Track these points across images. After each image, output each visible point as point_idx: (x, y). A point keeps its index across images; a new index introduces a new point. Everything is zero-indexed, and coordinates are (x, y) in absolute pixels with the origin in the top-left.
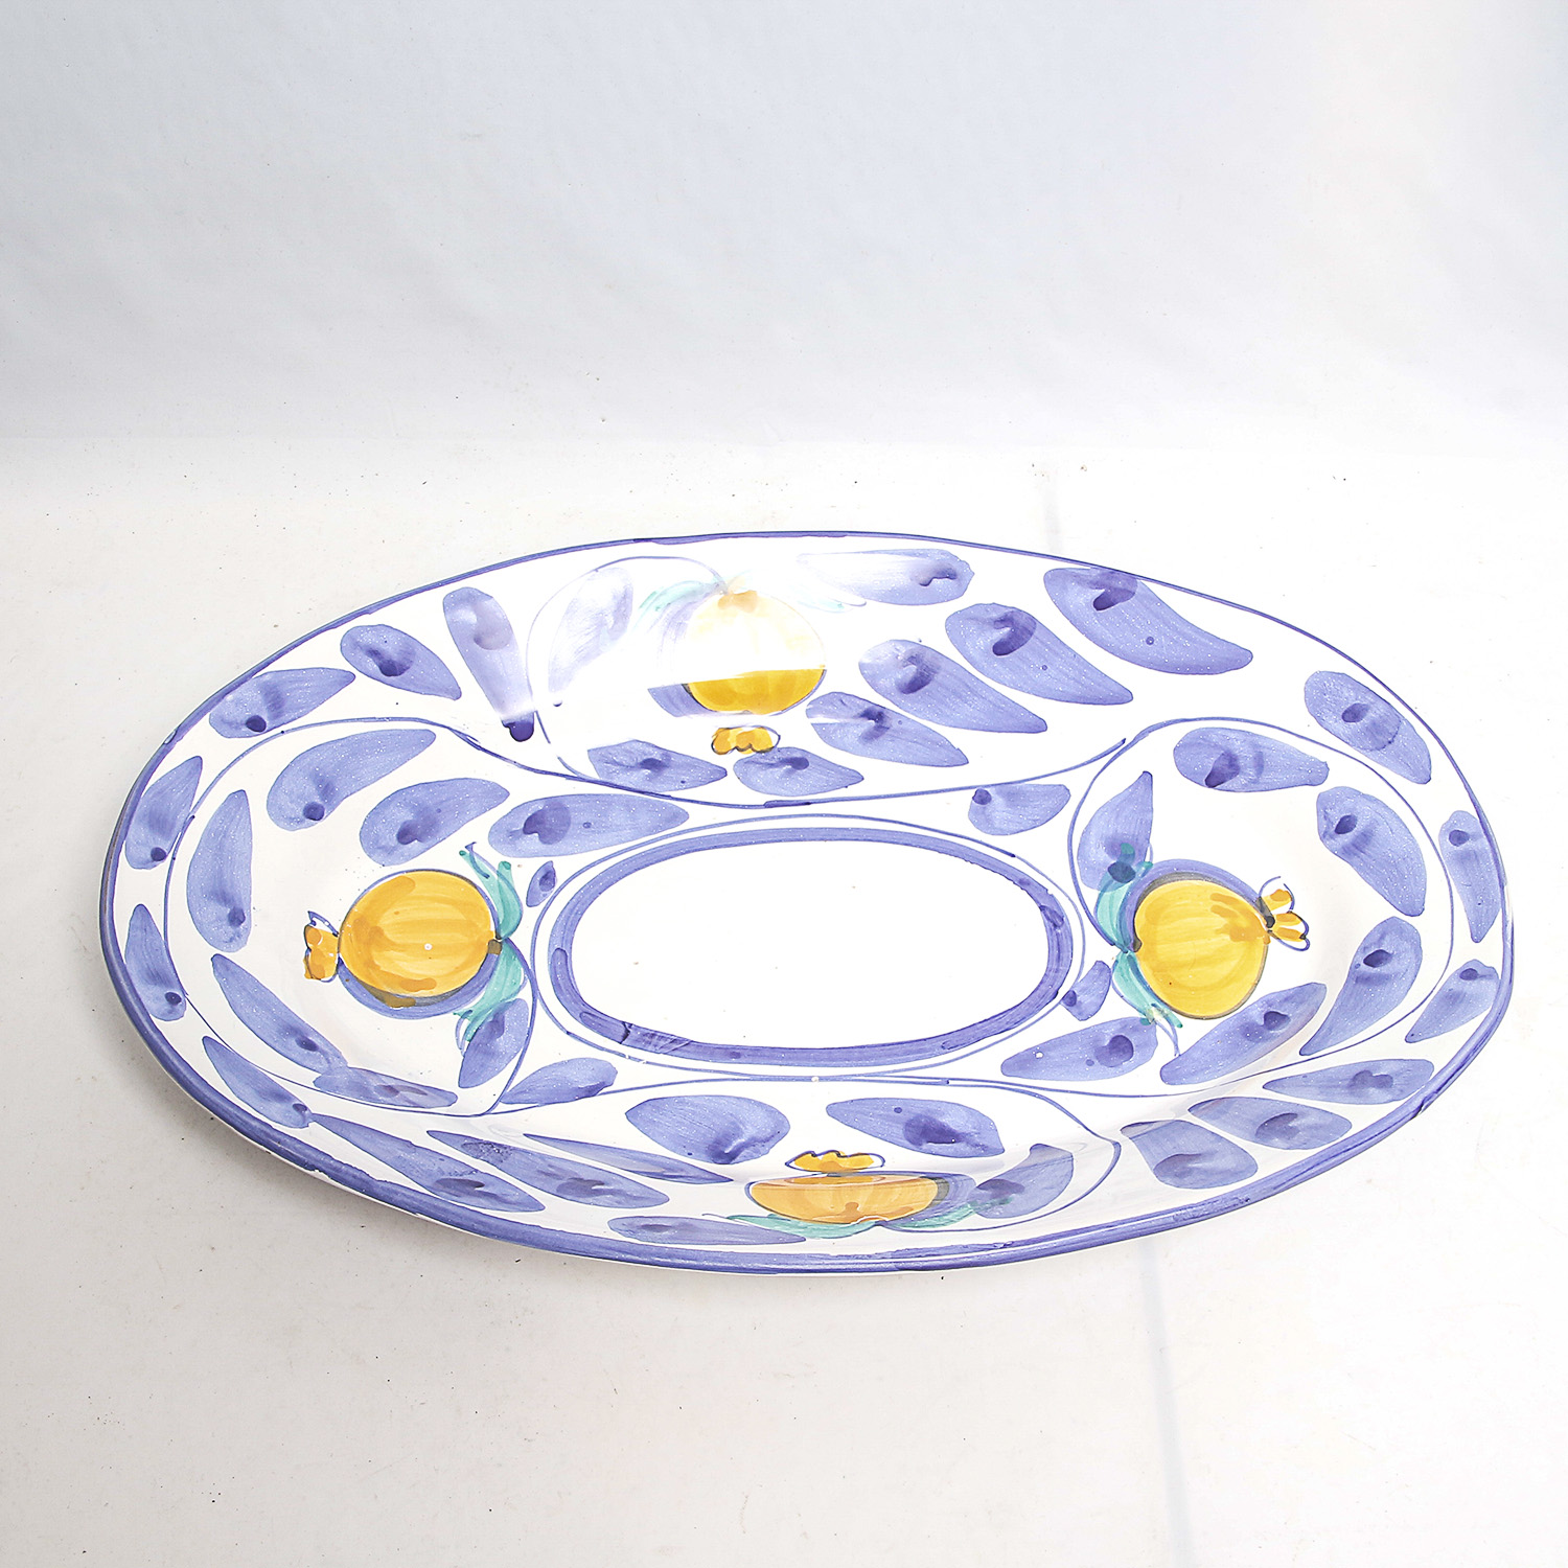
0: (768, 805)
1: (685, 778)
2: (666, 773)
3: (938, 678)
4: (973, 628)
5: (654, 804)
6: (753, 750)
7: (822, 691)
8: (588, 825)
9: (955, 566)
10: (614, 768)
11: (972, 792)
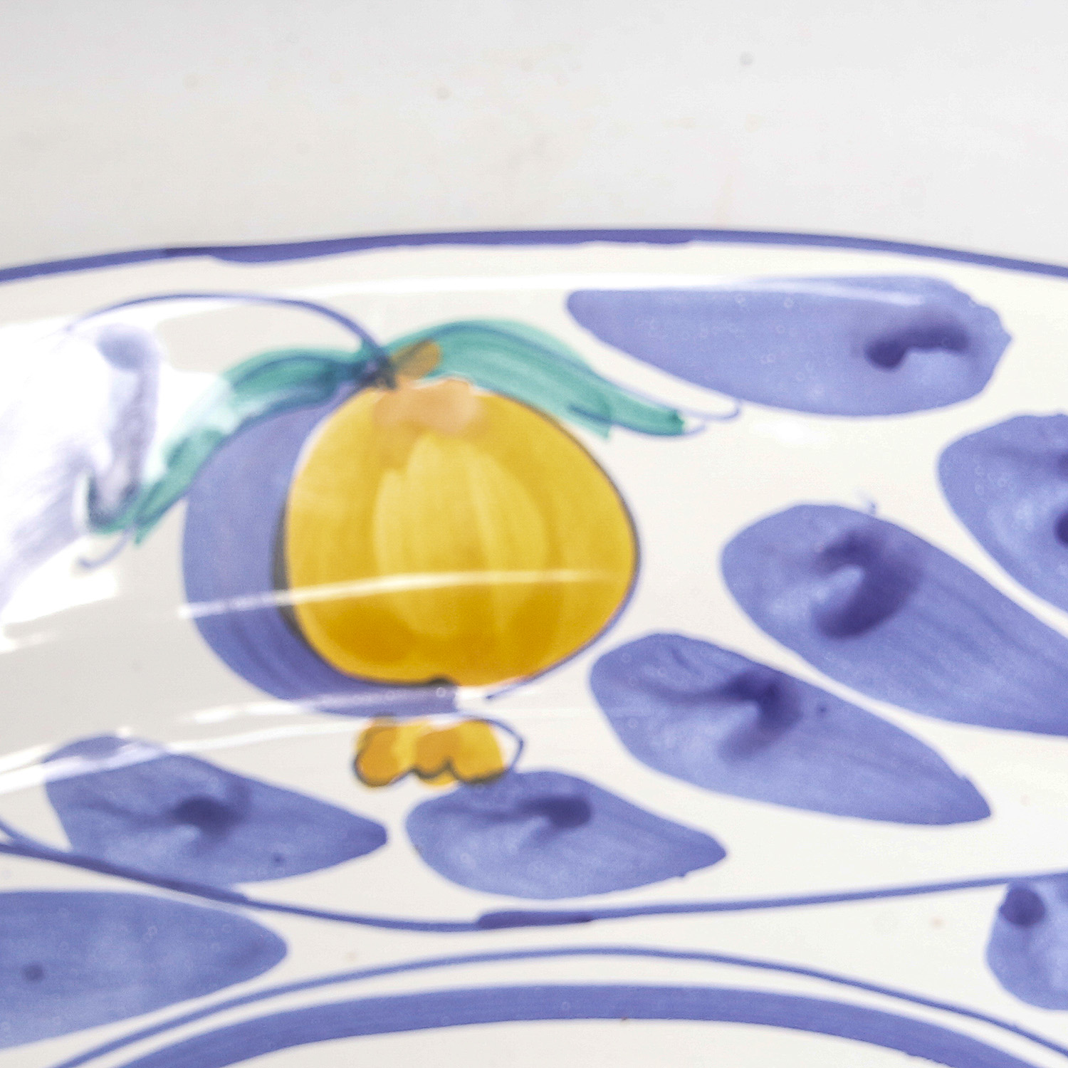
0: (491, 922)
1: (286, 849)
2: (242, 837)
3: (920, 600)
4: (1004, 476)
5: (203, 917)
6: (456, 776)
7: (630, 628)
8: (34, 973)
9: (964, 317)
10: (107, 822)
11: (997, 896)
